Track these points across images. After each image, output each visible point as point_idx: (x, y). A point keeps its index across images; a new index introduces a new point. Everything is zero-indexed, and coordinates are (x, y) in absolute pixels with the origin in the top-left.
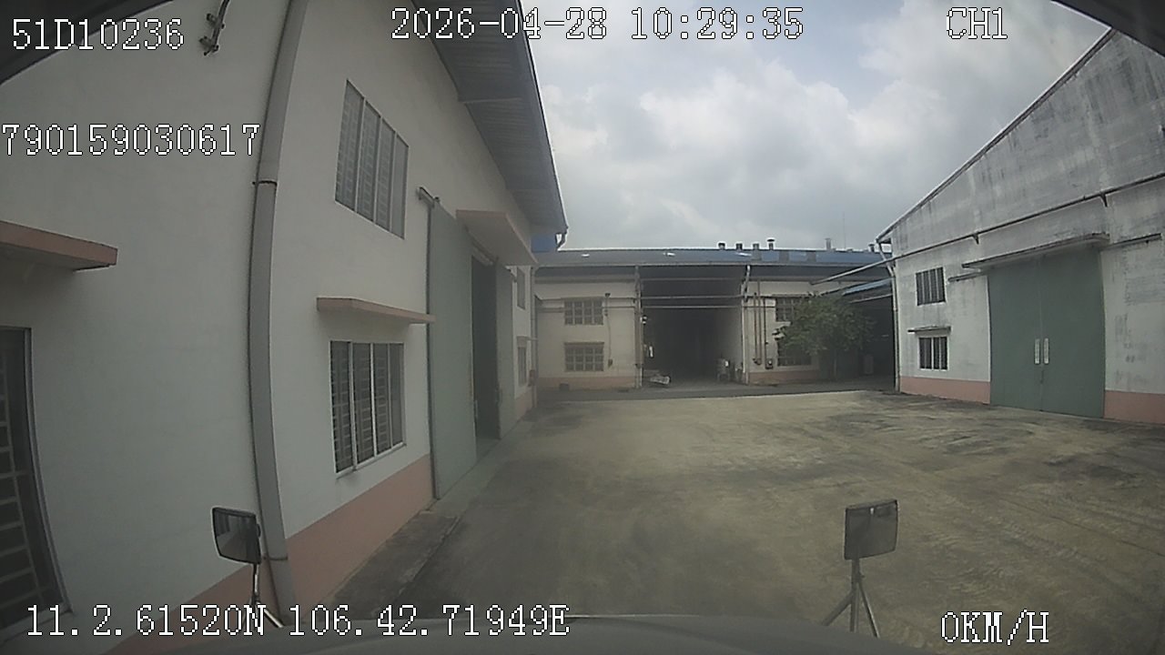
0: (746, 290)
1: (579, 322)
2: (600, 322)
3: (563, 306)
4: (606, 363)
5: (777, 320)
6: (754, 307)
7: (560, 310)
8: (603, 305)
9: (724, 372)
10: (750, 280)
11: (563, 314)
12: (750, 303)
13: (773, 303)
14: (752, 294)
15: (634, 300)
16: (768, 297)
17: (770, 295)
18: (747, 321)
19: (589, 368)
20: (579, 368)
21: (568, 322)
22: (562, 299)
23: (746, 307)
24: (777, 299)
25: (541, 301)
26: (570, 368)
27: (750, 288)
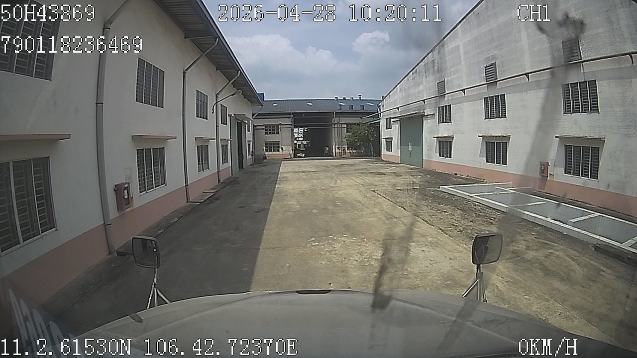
0: (334, 121)
1: (270, 133)
2: (278, 133)
3: (264, 127)
4: (280, 150)
5: (347, 132)
6: (337, 127)
7: (263, 129)
8: (279, 127)
9: (326, 152)
10: (335, 117)
11: (264, 131)
12: (336, 126)
13: (346, 126)
14: (336, 122)
15: (291, 125)
16: (344, 124)
17: (344, 123)
18: (334, 132)
19: (274, 151)
20: (271, 151)
21: (266, 133)
22: (264, 125)
23: (334, 128)
24: (347, 124)
25: (256, 126)
26: (267, 151)
27: (336, 120)
